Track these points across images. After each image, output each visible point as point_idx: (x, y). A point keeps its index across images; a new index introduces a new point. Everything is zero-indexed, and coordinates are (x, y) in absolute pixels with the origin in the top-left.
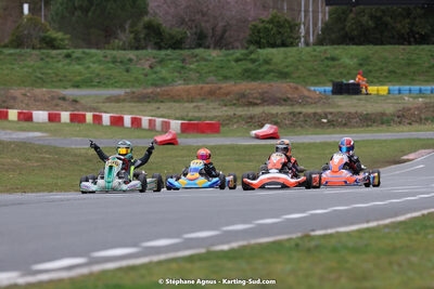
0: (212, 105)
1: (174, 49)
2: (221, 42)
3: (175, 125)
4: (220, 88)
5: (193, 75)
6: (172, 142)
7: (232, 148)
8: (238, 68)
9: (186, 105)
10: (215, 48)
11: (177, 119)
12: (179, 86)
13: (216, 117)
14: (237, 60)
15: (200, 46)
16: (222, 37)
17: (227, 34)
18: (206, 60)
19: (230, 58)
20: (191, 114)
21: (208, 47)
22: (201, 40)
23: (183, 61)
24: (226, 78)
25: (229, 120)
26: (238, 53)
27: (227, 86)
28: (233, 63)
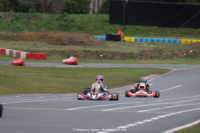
0: (43, 43)
1: (24, 12)
2: (49, 10)
3: (23, 54)
4: (47, 35)
5: (34, 27)
6: (21, 64)
7: (53, 69)
8: (57, 24)
9: (30, 43)
10: (45, 13)
11: (24, 51)
12: (26, 33)
13: (45, 51)
14: (57, 20)
15: (38, 11)
16: (49, 7)
17: (52, 6)
18: (41, 19)
19: (53, 18)
20: (32, 48)
21: (42, 12)
22: (38, 8)
23: (29, 19)
24: (51, 29)
25: (52, 53)
26: (58, 16)
27: (52, 33)
28: (55, 21)
